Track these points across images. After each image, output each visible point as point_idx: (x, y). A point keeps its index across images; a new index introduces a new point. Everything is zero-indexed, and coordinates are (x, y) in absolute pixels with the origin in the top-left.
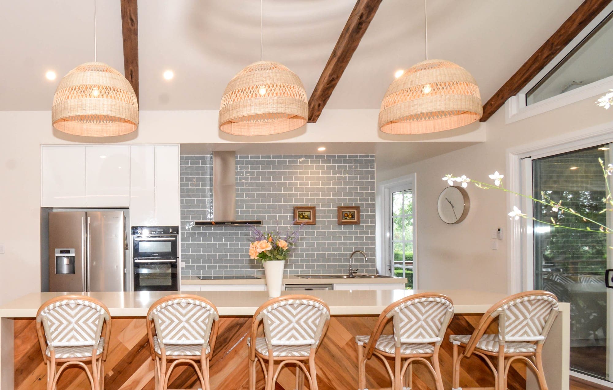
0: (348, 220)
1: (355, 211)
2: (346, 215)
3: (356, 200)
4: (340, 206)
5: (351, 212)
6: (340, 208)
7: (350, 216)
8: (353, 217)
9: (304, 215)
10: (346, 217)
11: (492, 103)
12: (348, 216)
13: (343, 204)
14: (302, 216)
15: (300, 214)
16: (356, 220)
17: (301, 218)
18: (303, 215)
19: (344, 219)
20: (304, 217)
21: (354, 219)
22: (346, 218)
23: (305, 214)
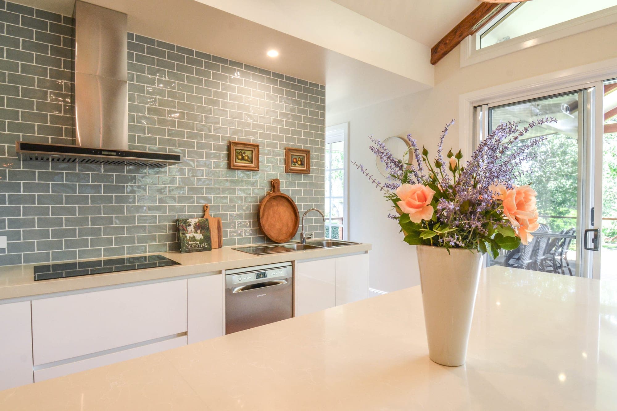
0: (298, 167)
1: (304, 156)
2: (295, 160)
3: (305, 141)
4: (287, 146)
5: (300, 157)
6: (288, 151)
7: (299, 163)
8: (302, 164)
9: (244, 155)
10: (294, 162)
11: (447, 41)
12: (297, 162)
13: (291, 145)
14: (240, 157)
15: (238, 153)
16: (305, 168)
17: (239, 159)
18: (242, 155)
19: (293, 165)
20: (243, 159)
21: (303, 166)
22: (295, 165)
23: (245, 153)
